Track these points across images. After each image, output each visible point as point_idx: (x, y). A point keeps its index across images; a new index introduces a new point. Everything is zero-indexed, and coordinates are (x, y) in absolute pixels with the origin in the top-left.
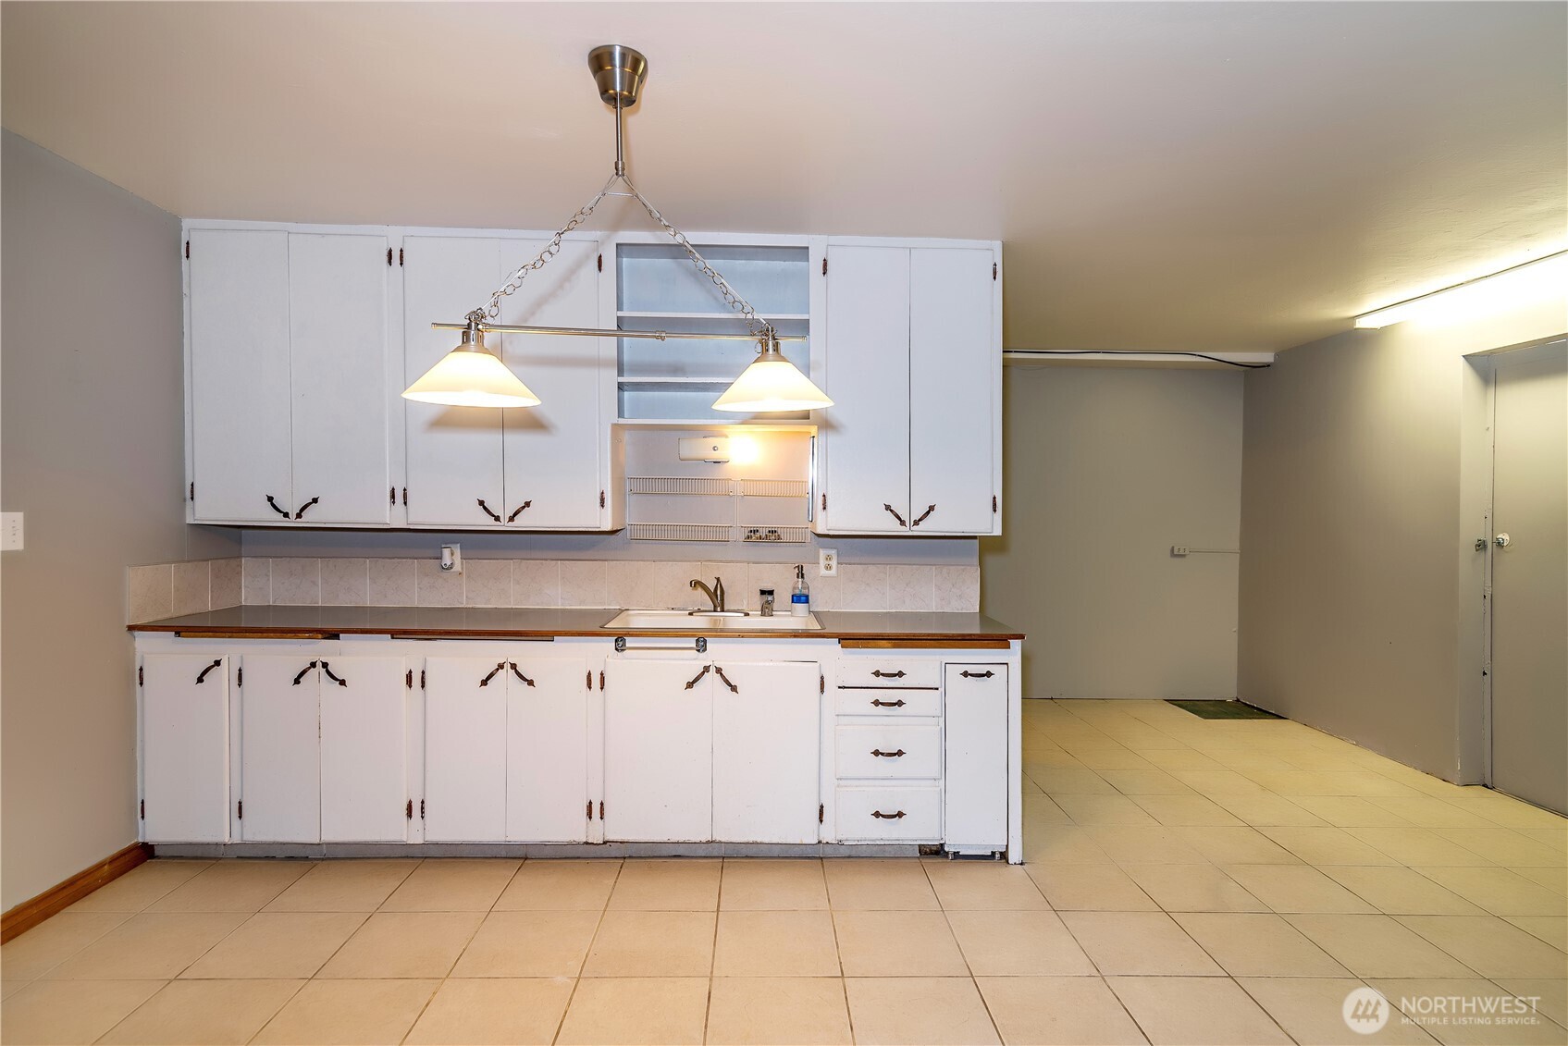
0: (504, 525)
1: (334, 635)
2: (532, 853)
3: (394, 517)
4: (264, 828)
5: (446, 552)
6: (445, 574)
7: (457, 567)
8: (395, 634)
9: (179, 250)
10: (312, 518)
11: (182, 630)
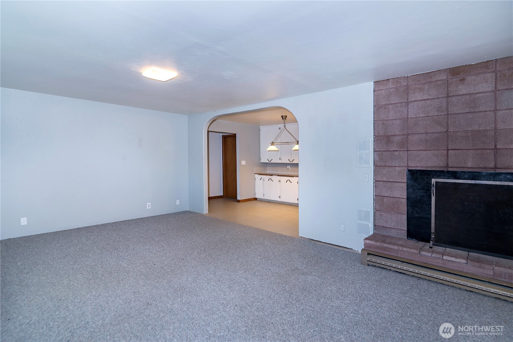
0: (291, 163)
1: (272, 175)
2: (293, 204)
3: (280, 162)
4: (266, 197)
5: (288, 166)
6: (288, 169)
7: (289, 169)
8: (278, 175)
9: (259, 130)
10: (272, 162)
11: (259, 174)
